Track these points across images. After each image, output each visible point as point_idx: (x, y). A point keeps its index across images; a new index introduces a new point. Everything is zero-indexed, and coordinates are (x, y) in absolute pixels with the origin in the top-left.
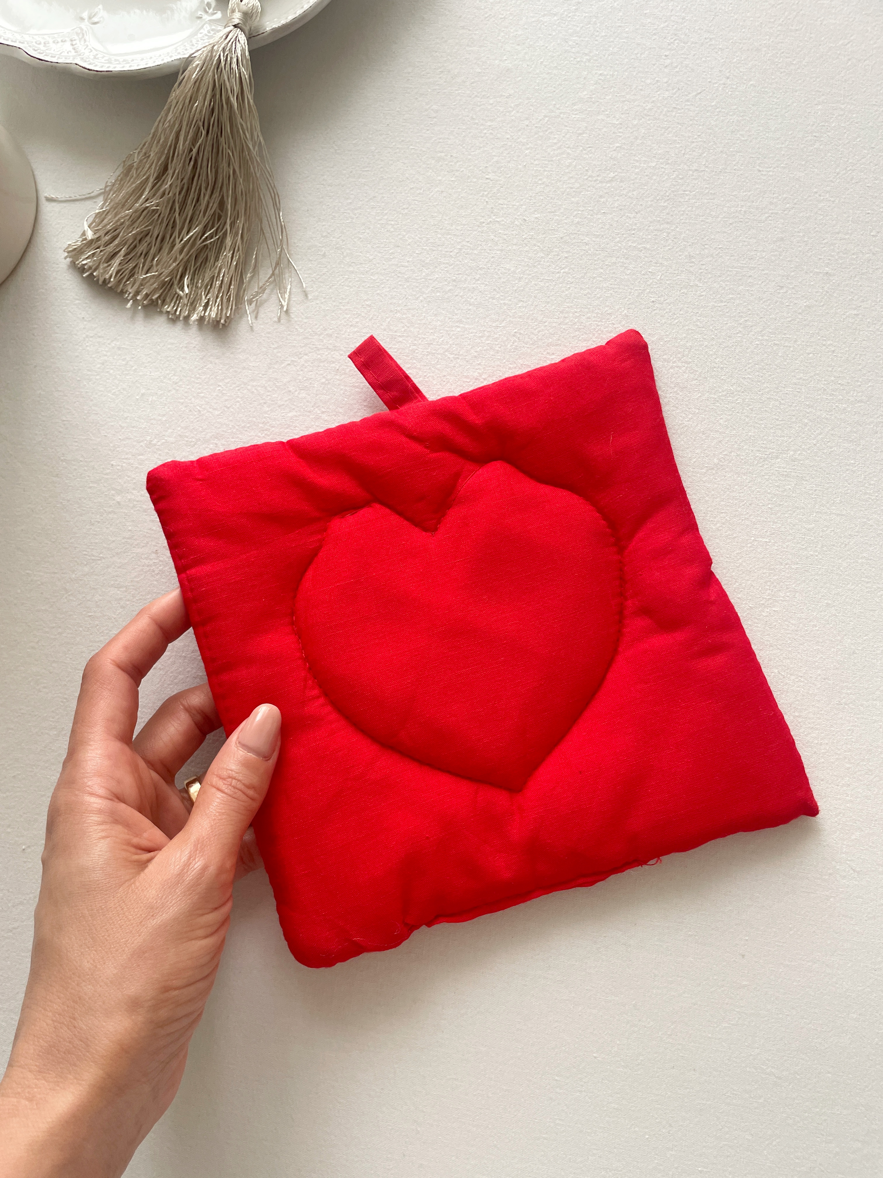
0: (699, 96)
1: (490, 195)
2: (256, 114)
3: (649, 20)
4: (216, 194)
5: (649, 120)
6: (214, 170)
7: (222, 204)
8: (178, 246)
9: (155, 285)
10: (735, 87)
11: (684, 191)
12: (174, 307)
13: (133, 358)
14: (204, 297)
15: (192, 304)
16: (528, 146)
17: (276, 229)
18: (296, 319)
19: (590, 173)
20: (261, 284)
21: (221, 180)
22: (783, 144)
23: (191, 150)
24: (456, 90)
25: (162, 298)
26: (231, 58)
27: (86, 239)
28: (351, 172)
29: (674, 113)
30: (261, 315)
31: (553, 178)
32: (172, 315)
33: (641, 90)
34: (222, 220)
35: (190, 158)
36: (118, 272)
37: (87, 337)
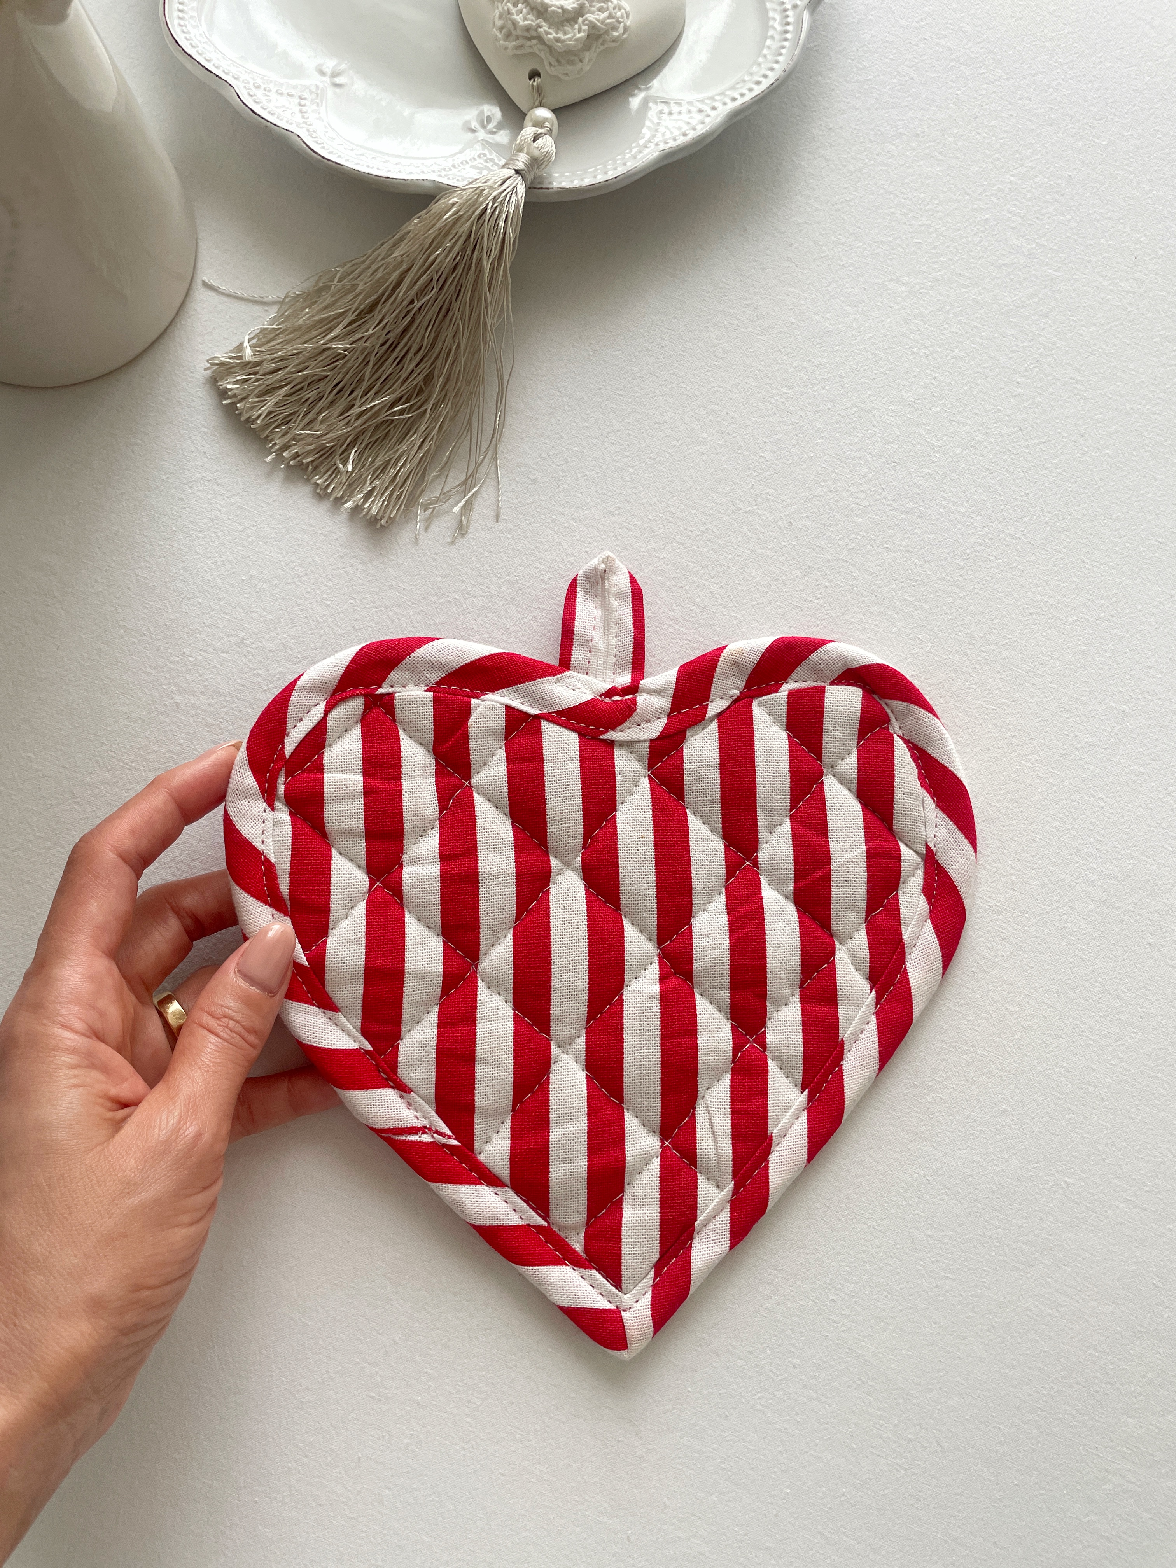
0: (1041, 446)
1: (758, 479)
2: (509, 289)
3: (1013, 332)
4: (426, 364)
5: (974, 454)
6: (432, 335)
7: (428, 379)
9: (312, 447)
10: (1086, 449)
11: (989, 555)
12: (326, 481)
13: (253, 526)
15: (350, 485)
16: (823, 435)
19: (885, 494)
20: (445, 490)
21: (437, 351)
22: (1120, 538)
23: (412, 302)
24: (758, 334)
25: (314, 464)
26: (500, 212)
27: (240, 358)
28: (600, 389)
30: (434, 527)
31: (839, 484)
32: (321, 489)
34: (422, 397)
35: (408, 312)
36: (270, 413)
37: (203, 478)
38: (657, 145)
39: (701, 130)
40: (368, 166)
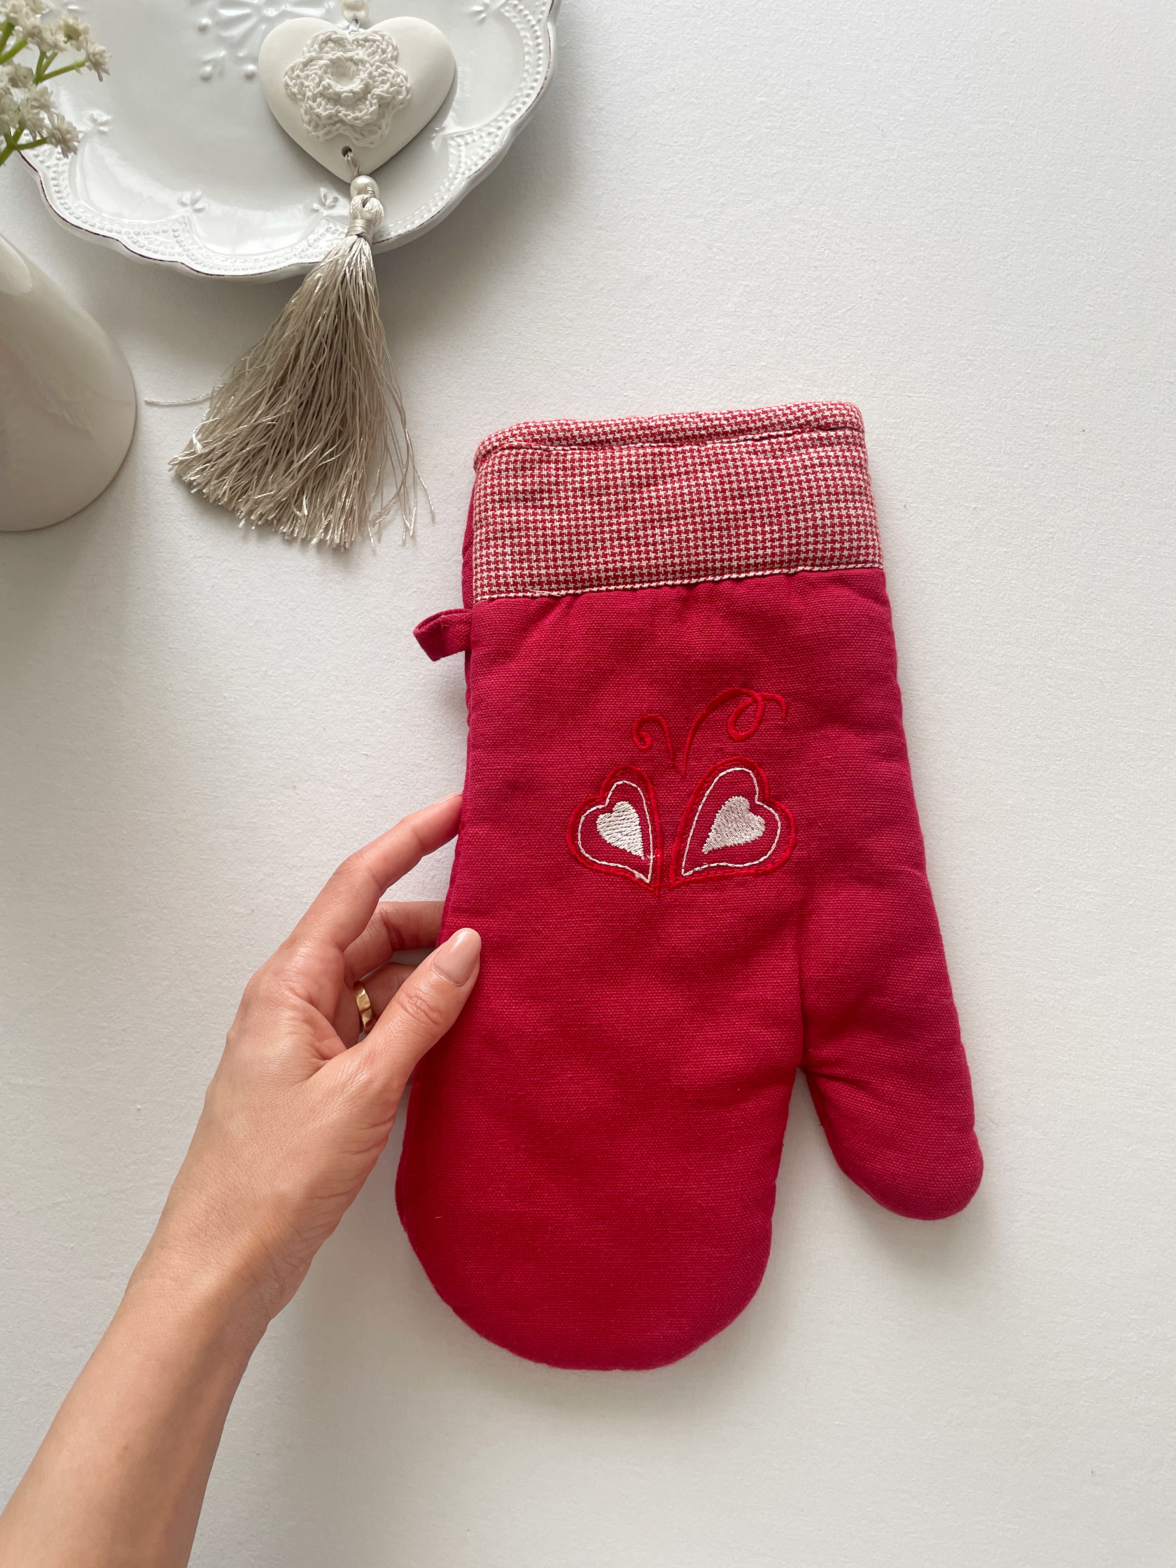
0: (849, 313)
2: (383, 331)
3: (798, 227)
4: (338, 412)
6: (336, 387)
7: (343, 422)
8: (296, 465)
9: (271, 505)
10: (887, 303)
12: (290, 528)
13: (245, 581)
15: (309, 525)
16: (669, 362)
17: (401, 446)
18: (422, 543)
19: (734, 393)
20: (384, 505)
21: (344, 397)
23: (311, 367)
24: (593, 298)
25: (277, 518)
26: (357, 273)
27: (194, 453)
28: (481, 384)
29: (822, 331)
30: (385, 538)
32: (288, 536)
34: (344, 437)
35: (311, 375)
36: (232, 487)
37: (195, 557)
38: (463, 174)
39: (495, 149)
40: (243, 269)
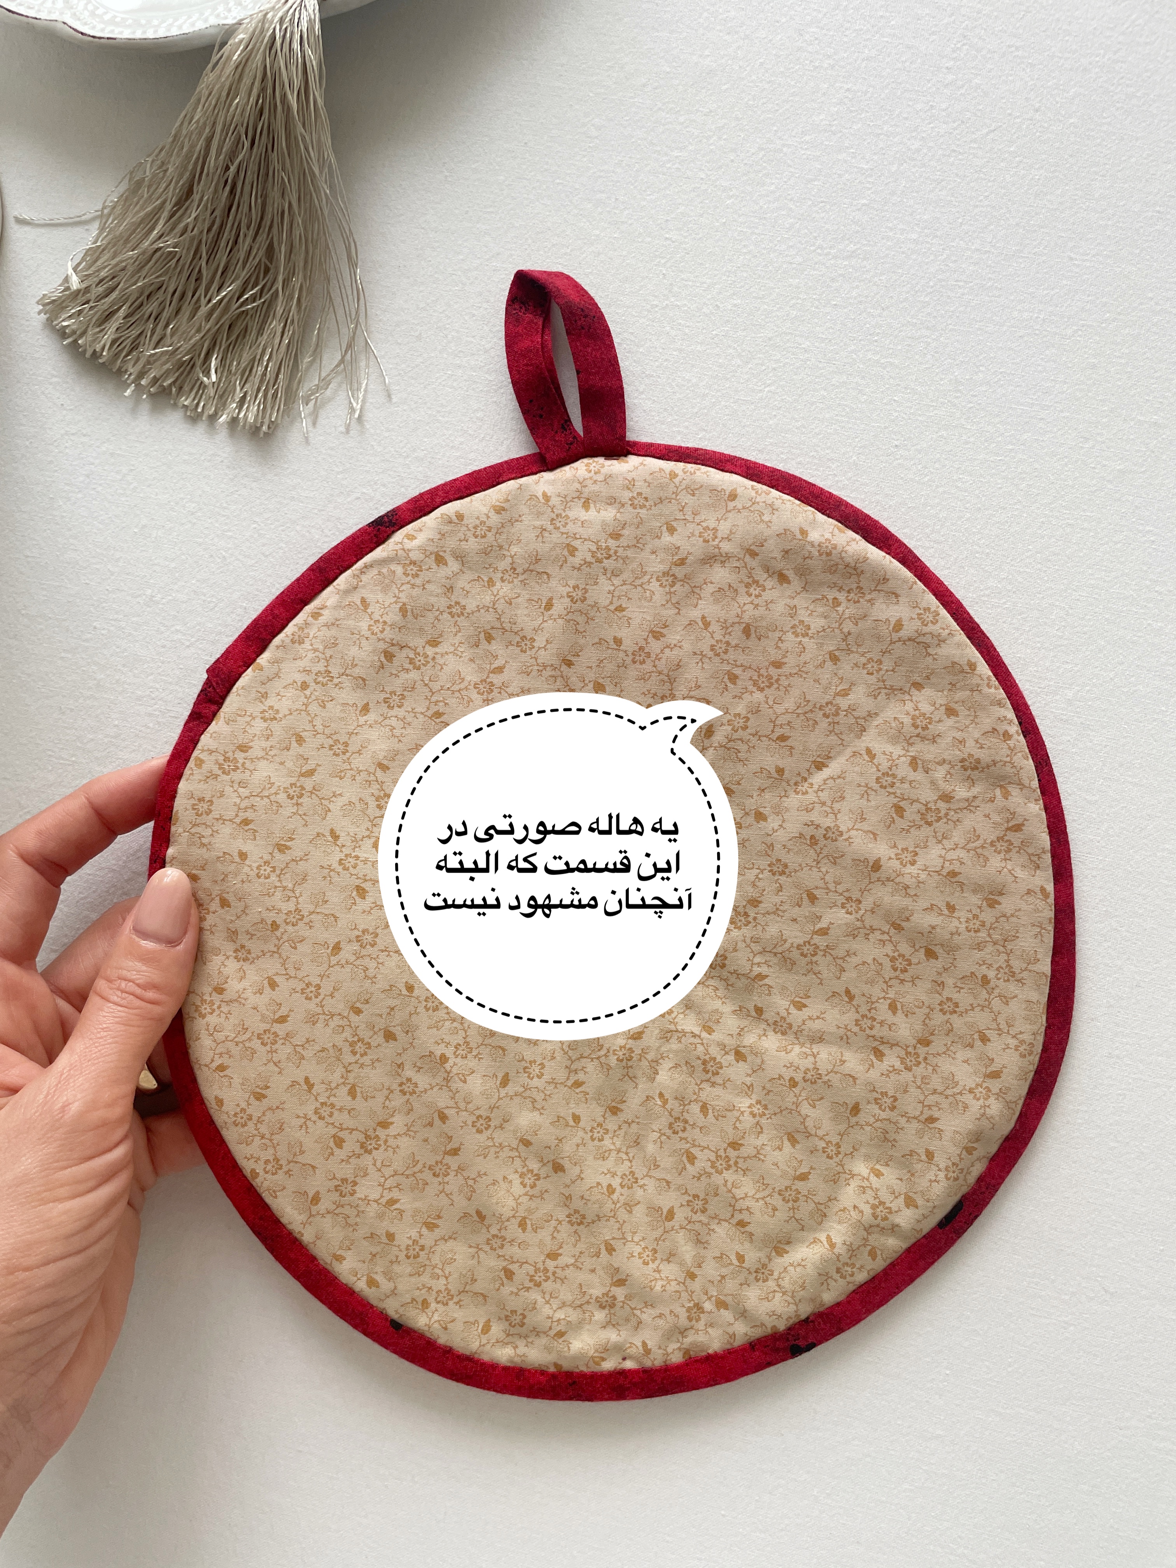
0: (991, 136)
1: (669, 265)
2: (326, 123)
4: (262, 237)
5: (914, 166)
6: (260, 201)
7: (270, 252)
8: (204, 310)
9: (168, 366)
10: (1046, 125)
11: (957, 281)
12: (194, 399)
13: (132, 470)
14: (238, 388)
15: (221, 397)
16: (731, 193)
17: (349, 293)
18: (372, 431)
19: (819, 242)
20: (323, 375)
21: (270, 217)
22: (1109, 219)
23: (227, 168)
24: (631, 98)
25: (177, 385)
26: (292, 33)
27: (69, 289)
28: (467, 212)
30: (321, 421)
31: (763, 246)
32: (191, 411)
33: (906, 119)
34: (270, 275)
35: (226, 182)
36: (114, 342)
37: (67, 433)
